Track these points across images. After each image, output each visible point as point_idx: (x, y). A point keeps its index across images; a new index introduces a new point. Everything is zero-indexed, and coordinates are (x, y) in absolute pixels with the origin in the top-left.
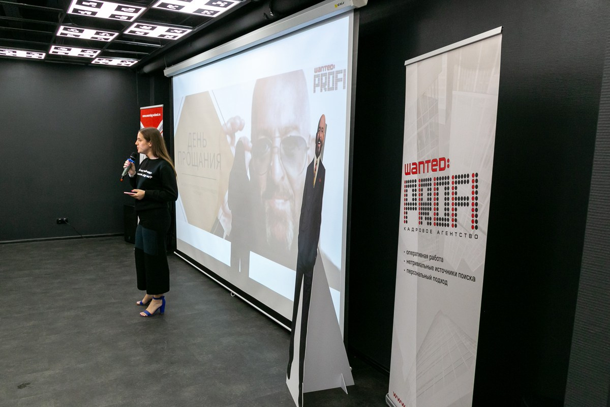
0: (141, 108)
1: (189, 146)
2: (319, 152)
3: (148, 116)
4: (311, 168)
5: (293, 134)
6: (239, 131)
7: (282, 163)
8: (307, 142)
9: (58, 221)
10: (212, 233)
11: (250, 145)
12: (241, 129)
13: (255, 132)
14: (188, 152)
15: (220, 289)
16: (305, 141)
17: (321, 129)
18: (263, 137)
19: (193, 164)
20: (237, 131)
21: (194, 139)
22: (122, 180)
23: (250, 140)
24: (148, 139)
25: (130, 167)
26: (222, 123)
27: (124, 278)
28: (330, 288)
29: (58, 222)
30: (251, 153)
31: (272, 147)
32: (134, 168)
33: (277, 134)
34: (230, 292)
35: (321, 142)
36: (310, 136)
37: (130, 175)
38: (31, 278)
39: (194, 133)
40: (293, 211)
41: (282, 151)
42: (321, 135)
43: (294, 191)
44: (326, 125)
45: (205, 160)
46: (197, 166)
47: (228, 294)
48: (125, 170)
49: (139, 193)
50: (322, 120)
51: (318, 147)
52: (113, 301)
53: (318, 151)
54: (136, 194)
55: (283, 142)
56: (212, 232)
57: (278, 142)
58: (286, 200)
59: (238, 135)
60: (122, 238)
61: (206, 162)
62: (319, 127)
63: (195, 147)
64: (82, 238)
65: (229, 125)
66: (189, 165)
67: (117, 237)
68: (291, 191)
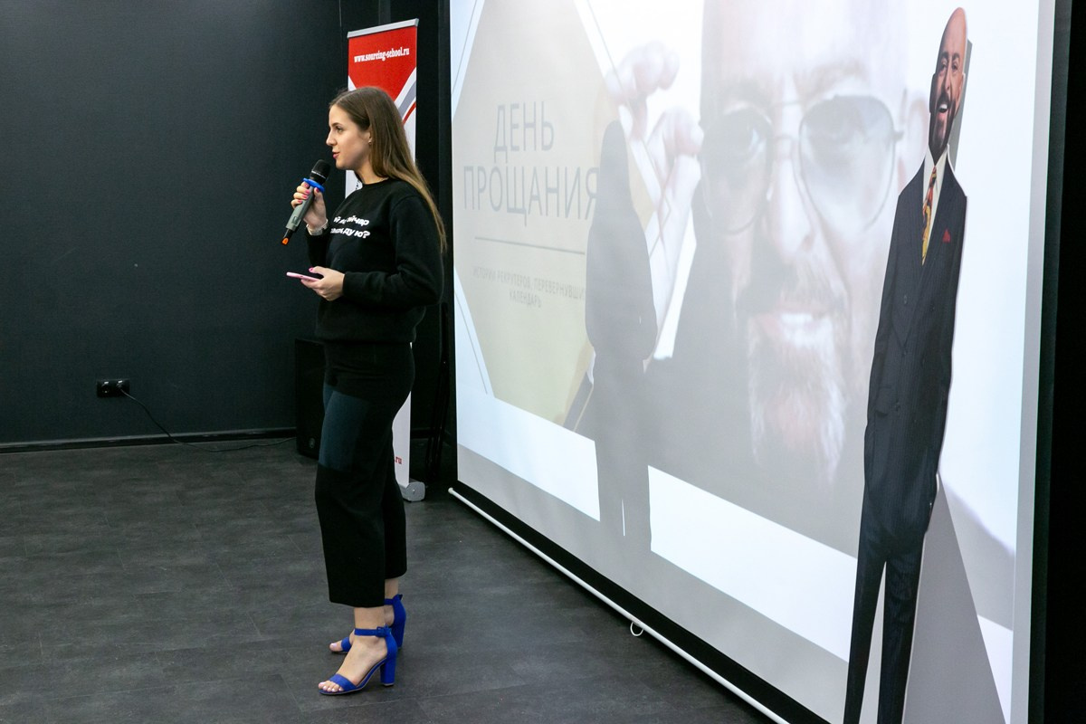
0: (351, 34)
1: (497, 149)
2: (941, 138)
3: (370, 57)
4: (911, 198)
5: (848, 88)
6: (659, 91)
7: (808, 191)
8: (895, 112)
9: (101, 389)
10: (571, 429)
11: (698, 135)
12: (665, 83)
13: (715, 91)
14: (496, 169)
15: (594, 611)
16: (888, 112)
17: (951, 61)
18: (740, 106)
19: (512, 205)
20: (654, 90)
21: (514, 126)
22: (285, 241)
23: (696, 116)
24: (362, 122)
25: (311, 202)
26: (605, 67)
27: (293, 568)
28: (979, 618)
29: (101, 391)
30: (699, 159)
31: (772, 139)
32: (320, 206)
33: (790, 94)
34: (629, 622)
35: (952, 104)
36: (905, 92)
37: (310, 231)
38: (19, 559)
39: (515, 106)
40: (844, 351)
41: (808, 150)
42: (951, 79)
43: (847, 286)
44: (970, 45)
45: (549, 190)
46: (522, 211)
47: (622, 628)
48: (297, 211)
49: (329, 279)
50: (955, 29)
51: (940, 124)
52: (260, 637)
53: (938, 139)
54: (318, 283)
55: (809, 119)
56: (568, 425)
57: (791, 120)
58: (819, 315)
59: (657, 104)
60: (291, 443)
61: (553, 196)
62: (943, 55)
63: (515, 149)
64: (169, 440)
65: (627, 75)
66: (497, 209)
67: (276, 441)
68: (836, 285)
